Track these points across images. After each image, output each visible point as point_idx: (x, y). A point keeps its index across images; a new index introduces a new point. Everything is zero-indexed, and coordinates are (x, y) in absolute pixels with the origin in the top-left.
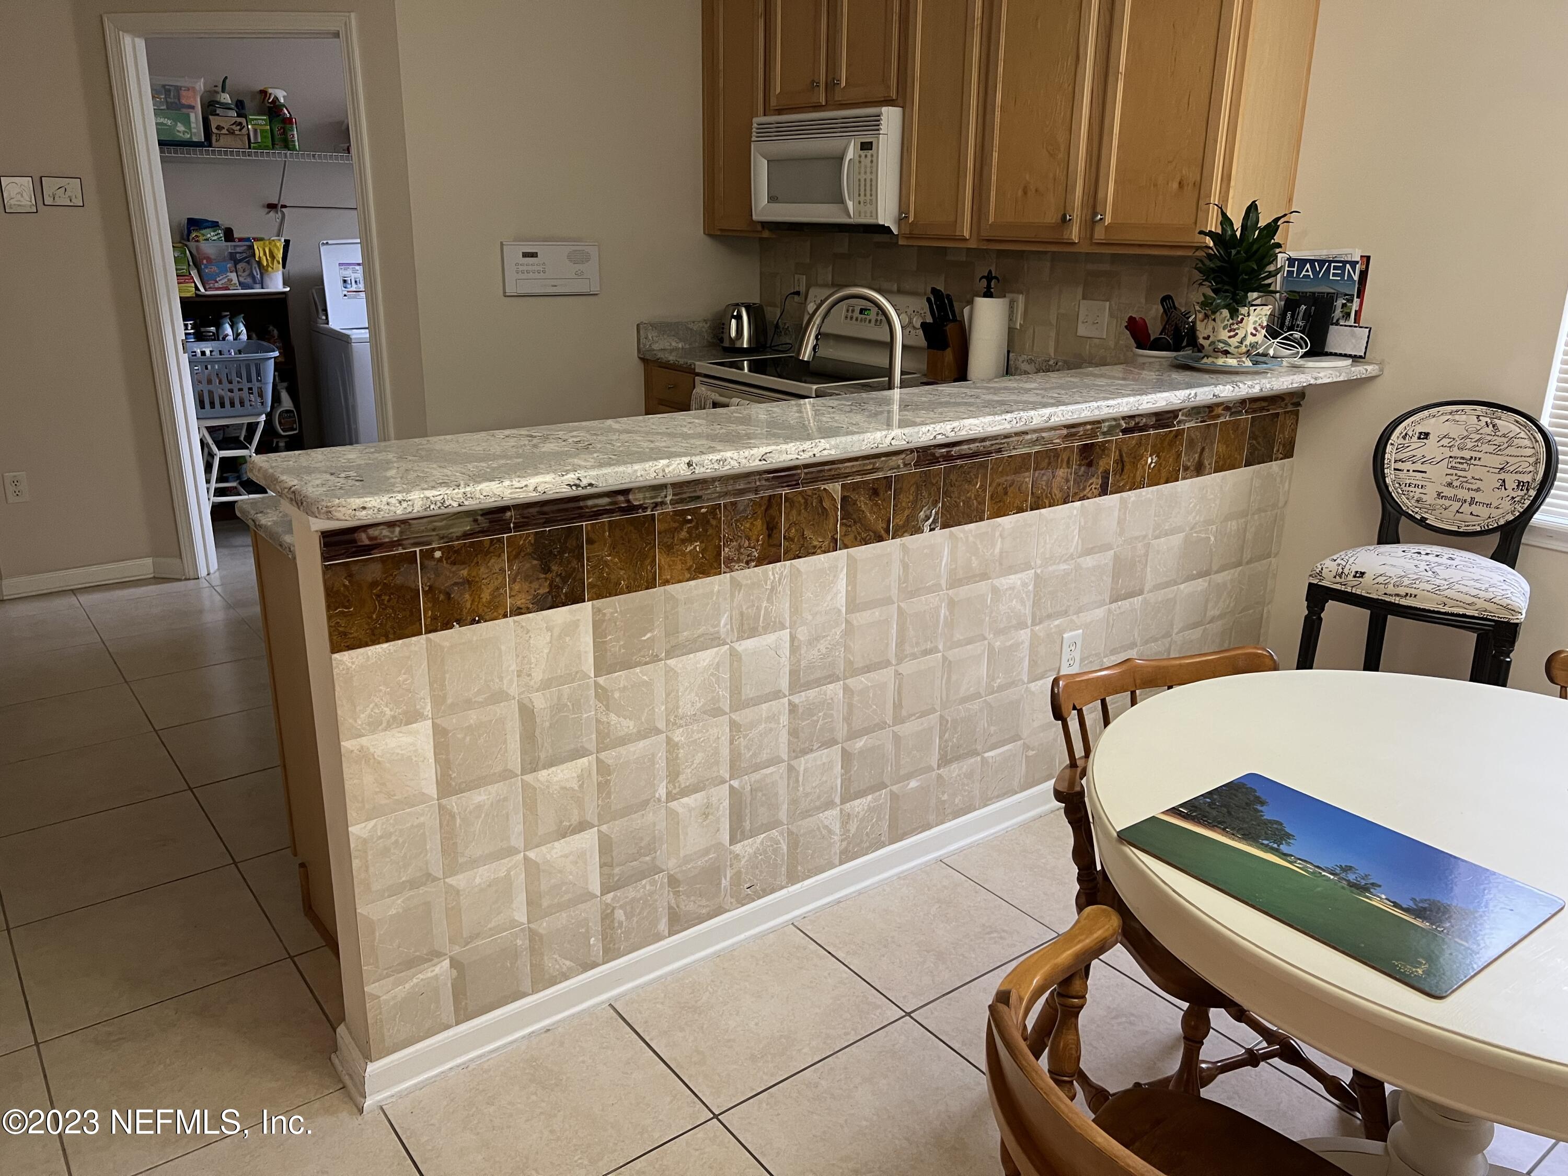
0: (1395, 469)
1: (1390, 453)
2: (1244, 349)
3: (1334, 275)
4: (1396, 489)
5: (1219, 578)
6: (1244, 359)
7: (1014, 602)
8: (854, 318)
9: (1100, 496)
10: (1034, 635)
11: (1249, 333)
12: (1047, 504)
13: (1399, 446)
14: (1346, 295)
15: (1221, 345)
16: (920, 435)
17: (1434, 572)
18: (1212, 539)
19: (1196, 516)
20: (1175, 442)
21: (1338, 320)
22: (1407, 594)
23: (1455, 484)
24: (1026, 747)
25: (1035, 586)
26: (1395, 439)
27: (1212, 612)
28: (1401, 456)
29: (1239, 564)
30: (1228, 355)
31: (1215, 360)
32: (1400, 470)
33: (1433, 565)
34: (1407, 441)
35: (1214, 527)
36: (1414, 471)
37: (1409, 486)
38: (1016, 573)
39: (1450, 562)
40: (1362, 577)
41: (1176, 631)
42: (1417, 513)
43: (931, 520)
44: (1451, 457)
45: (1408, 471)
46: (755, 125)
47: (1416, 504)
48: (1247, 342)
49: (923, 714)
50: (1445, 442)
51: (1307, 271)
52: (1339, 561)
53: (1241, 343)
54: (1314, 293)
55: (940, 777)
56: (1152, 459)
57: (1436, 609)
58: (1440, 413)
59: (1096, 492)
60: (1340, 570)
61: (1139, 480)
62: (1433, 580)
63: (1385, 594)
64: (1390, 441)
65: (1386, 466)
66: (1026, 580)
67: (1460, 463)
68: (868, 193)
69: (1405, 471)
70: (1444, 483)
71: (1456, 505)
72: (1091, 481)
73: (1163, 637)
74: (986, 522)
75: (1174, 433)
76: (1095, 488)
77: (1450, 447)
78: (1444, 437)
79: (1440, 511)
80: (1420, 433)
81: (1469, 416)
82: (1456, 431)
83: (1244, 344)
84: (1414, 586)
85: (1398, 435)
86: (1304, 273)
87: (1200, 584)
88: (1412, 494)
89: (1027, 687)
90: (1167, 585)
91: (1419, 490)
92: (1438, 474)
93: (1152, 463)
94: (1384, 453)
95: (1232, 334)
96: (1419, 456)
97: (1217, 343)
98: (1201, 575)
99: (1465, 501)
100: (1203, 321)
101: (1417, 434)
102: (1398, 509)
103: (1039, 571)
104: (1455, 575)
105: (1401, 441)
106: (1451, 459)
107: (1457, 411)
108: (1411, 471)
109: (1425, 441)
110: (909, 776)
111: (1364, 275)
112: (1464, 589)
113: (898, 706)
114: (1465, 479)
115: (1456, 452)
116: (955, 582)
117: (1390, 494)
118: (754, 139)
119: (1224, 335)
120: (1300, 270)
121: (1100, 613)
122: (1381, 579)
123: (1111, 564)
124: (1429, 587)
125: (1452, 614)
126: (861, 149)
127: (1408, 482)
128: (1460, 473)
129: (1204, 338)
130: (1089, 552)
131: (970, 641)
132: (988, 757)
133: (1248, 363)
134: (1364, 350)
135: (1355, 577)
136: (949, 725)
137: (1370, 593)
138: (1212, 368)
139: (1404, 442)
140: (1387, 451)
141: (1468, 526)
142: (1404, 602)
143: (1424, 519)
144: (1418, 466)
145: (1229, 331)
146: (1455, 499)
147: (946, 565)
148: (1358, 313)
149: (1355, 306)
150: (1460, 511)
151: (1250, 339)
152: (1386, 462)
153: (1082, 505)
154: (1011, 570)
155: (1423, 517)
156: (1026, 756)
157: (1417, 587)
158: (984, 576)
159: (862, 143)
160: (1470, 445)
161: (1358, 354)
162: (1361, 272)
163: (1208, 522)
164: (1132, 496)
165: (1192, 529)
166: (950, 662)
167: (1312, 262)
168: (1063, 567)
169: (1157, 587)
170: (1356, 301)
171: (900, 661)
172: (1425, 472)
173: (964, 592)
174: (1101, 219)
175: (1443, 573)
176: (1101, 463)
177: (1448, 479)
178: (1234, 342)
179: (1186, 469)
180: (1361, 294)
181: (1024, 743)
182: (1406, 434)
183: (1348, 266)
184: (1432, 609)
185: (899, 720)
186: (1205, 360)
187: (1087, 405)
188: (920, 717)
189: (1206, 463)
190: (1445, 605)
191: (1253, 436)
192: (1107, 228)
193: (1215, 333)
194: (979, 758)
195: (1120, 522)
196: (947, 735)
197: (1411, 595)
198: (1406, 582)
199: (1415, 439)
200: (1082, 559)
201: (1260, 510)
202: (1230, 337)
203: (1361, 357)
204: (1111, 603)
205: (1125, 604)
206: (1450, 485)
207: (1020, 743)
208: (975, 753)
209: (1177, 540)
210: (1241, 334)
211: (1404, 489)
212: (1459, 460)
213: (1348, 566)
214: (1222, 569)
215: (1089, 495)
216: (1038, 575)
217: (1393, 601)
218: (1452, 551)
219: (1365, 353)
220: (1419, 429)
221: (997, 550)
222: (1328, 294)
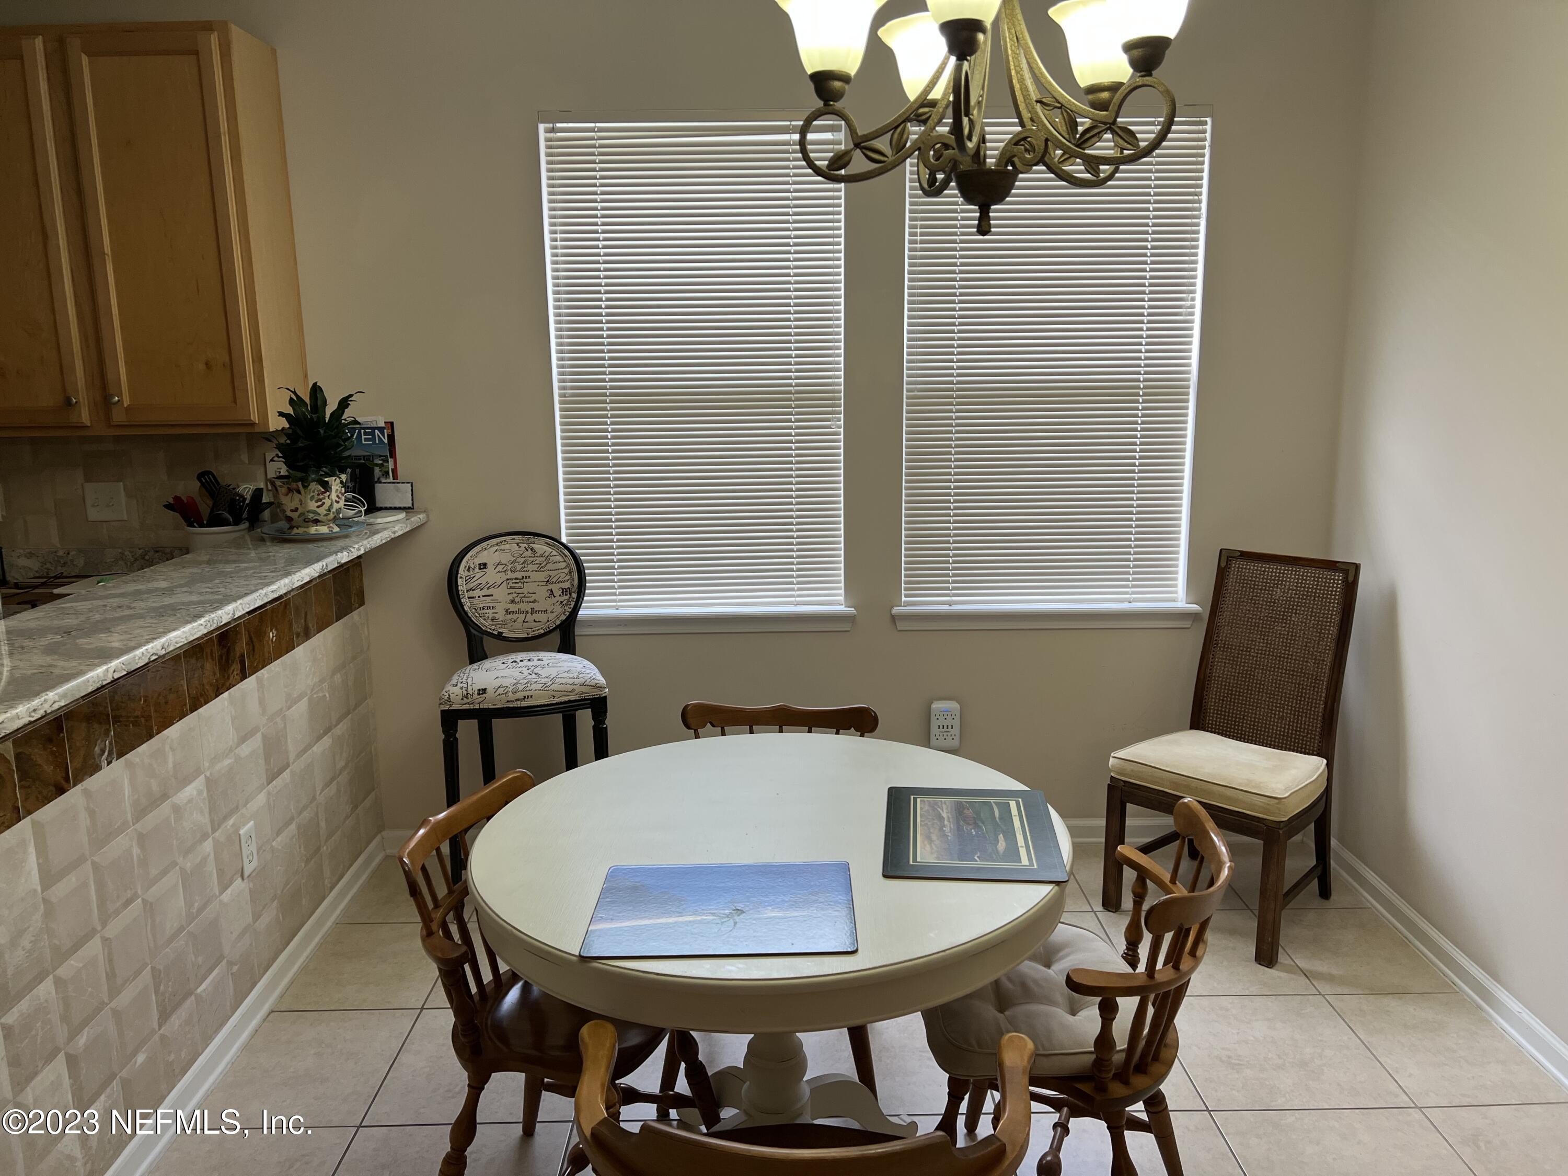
0: (469, 598)
1: (462, 585)
2: (332, 516)
3: (366, 440)
4: (474, 614)
5: (339, 730)
6: (331, 525)
7: (195, 815)
9: (242, 681)
10: (216, 843)
11: (334, 501)
12: (203, 702)
13: (467, 578)
14: (380, 456)
15: (311, 515)
16: (137, 661)
17: (536, 674)
18: (328, 696)
19: (313, 678)
20: (286, 613)
21: (379, 479)
22: (525, 697)
23: (517, 600)
24: (231, 963)
25: (208, 791)
26: (462, 573)
27: (341, 764)
28: (471, 586)
29: (348, 713)
30: (318, 523)
31: (305, 530)
32: (473, 598)
33: (532, 668)
34: (471, 573)
35: (326, 684)
36: (483, 596)
37: (483, 609)
38: (190, 782)
39: (540, 663)
40: (485, 693)
41: (318, 793)
42: (494, 630)
43: (106, 754)
44: (508, 579)
45: (479, 597)
47: (491, 623)
48: (334, 510)
49: (137, 973)
50: (500, 568)
52: (460, 685)
53: (329, 510)
55: (163, 1038)
56: (273, 633)
57: (549, 703)
58: (489, 546)
59: (238, 678)
60: (465, 693)
61: (267, 657)
62: (539, 679)
63: (508, 701)
64: (459, 575)
65: (461, 596)
66: (201, 788)
67: (515, 583)
69: (477, 598)
70: (508, 601)
71: (522, 616)
72: (232, 668)
73: (311, 802)
74: (156, 737)
75: (283, 604)
76: (237, 675)
77: (505, 571)
78: (498, 564)
79: (510, 625)
80: (480, 564)
81: (511, 546)
82: (506, 558)
83: (332, 511)
84: (528, 689)
85: (463, 569)
87: (327, 741)
88: (487, 615)
89: (220, 900)
90: (305, 751)
91: (491, 611)
92: (501, 594)
93: (273, 637)
94: (457, 586)
95: (320, 503)
96: (484, 583)
97: (306, 514)
98: (326, 733)
99: (528, 612)
100: (287, 495)
101: (478, 566)
102: (479, 629)
103: (208, 774)
104: (553, 672)
105: (467, 573)
106: (508, 581)
107: (501, 542)
108: (481, 596)
109: (485, 570)
110: (135, 1054)
111: (391, 438)
112: (563, 681)
113: (111, 976)
114: (523, 595)
115: (510, 575)
116: (141, 813)
117: (470, 618)
119: (313, 505)
121: (261, 798)
122: (501, 691)
123: (262, 746)
124: (539, 687)
125: (561, 703)
127: (481, 606)
128: (518, 591)
129: (292, 511)
130: (243, 740)
131: (164, 873)
132: (201, 992)
133: (336, 529)
134: (411, 502)
135: (479, 694)
136: (162, 975)
137: (495, 705)
138: (307, 537)
139: (469, 574)
140: (459, 584)
141: (534, 631)
142: (524, 704)
143: (500, 634)
144: (485, 592)
145: (317, 502)
146: (520, 612)
147: (129, 797)
148: (395, 471)
149: (391, 465)
150: (526, 620)
151: (336, 506)
152: (460, 593)
153: (229, 694)
154: (185, 781)
155: (499, 632)
156: (232, 974)
157: (530, 689)
158: (165, 797)
160: (519, 567)
161: (407, 506)
162: (388, 435)
163: (322, 681)
164: (264, 673)
165: (312, 690)
166: (151, 904)
168: (227, 762)
169: (299, 755)
170: (391, 461)
171: (104, 924)
172: (492, 595)
173: (151, 820)
174: (119, 401)
175: (544, 673)
176: (237, 649)
177: (511, 597)
178: (322, 511)
179: (298, 635)
180: (393, 454)
181: (227, 961)
182: (469, 567)
183: (377, 431)
184: (546, 703)
185: (114, 992)
186: (295, 531)
187: (257, 594)
188: (133, 980)
189: (310, 625)
190: (554, 697)
191: (337, 593)
192: (128, 409)
193: (303, 505)
194: (193, 998)
195: (262, 702)
196: (162, 988)
197: (528, 696)
198: (521, 687)
199: (477, 570)
200: (239, 748)
201: (354, 658)
202: (318, 507)
203: (409, 508)
204: (268, 785)
205: (278, 782)
206: (513, 602)
207: (224, 963)
208: (190, 993)
209: (303, 705)
210: (327, 502)
211: (480, 612)
212: (514, 581)
213: (470, 688)
214: (339, 721)
215: (234, 683)
216: (208, 778)
217: (516, 706)
218: (538, 653)
219: (413, 504)
220: (478, 561)
221: (170, 765)
222: (365, 456)
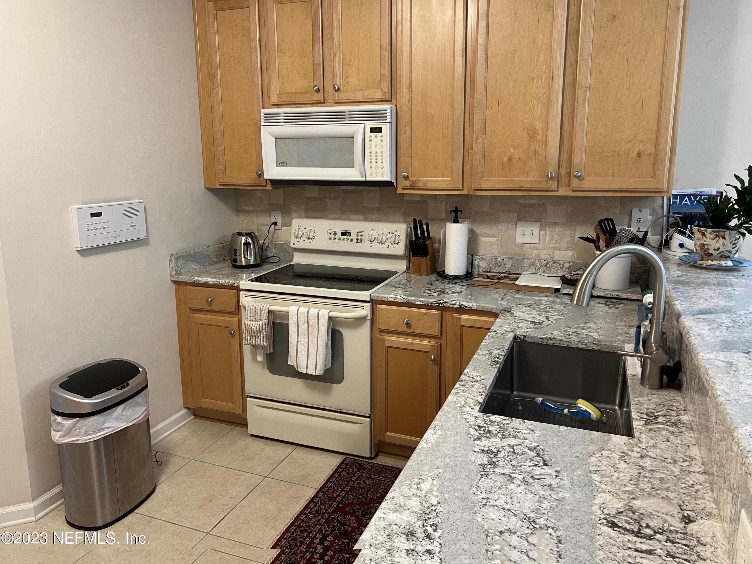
8: (337, 239)
46: (262, 114)
51: (686, 201)
54: (691, 213)
68: (379, 161)
86: (684, 202)
118: (262, 124)
120: (681, 201)
126: (371, 132)
159: (371, 128)
167: (689, 196)
178: (734, 251)
202: (733, 248)
222: (700, 213)
